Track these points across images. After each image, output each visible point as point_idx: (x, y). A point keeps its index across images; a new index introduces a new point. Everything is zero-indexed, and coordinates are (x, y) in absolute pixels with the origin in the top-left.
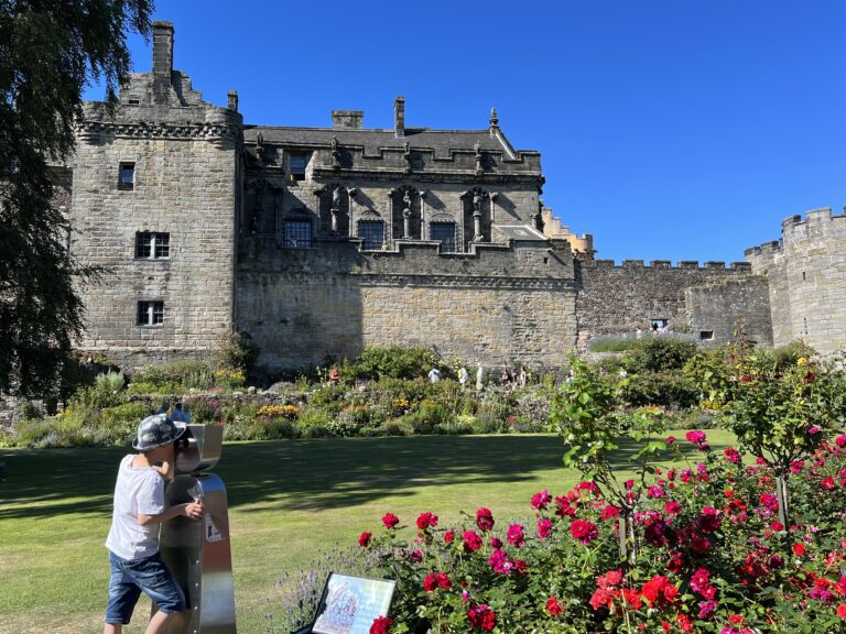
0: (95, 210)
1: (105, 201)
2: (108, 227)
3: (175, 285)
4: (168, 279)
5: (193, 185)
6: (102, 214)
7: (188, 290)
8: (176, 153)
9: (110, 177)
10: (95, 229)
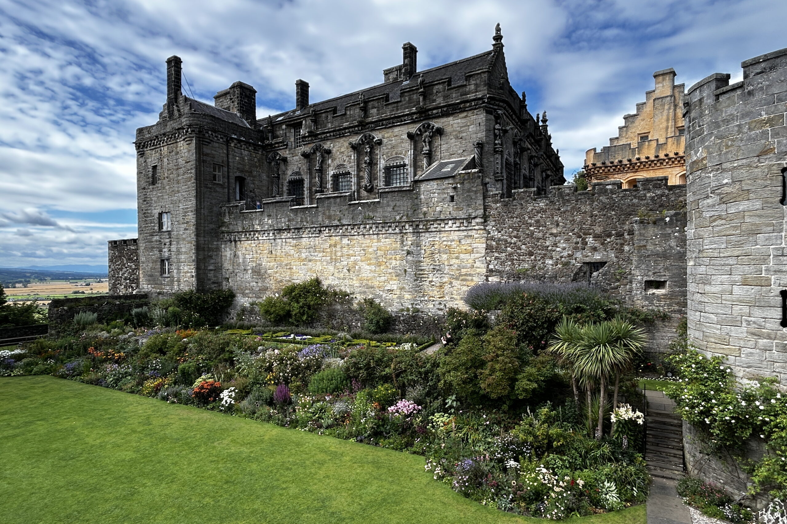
0: (145, 201)
1: (148, 194)
2: (149, 211)
3: (174, 247)
4: (170, 244)
5: (178, 175)
6: (147, 203)
7: (179, 252)
8: (171, 154)
9: (149, 178)
10: (145, 213)
